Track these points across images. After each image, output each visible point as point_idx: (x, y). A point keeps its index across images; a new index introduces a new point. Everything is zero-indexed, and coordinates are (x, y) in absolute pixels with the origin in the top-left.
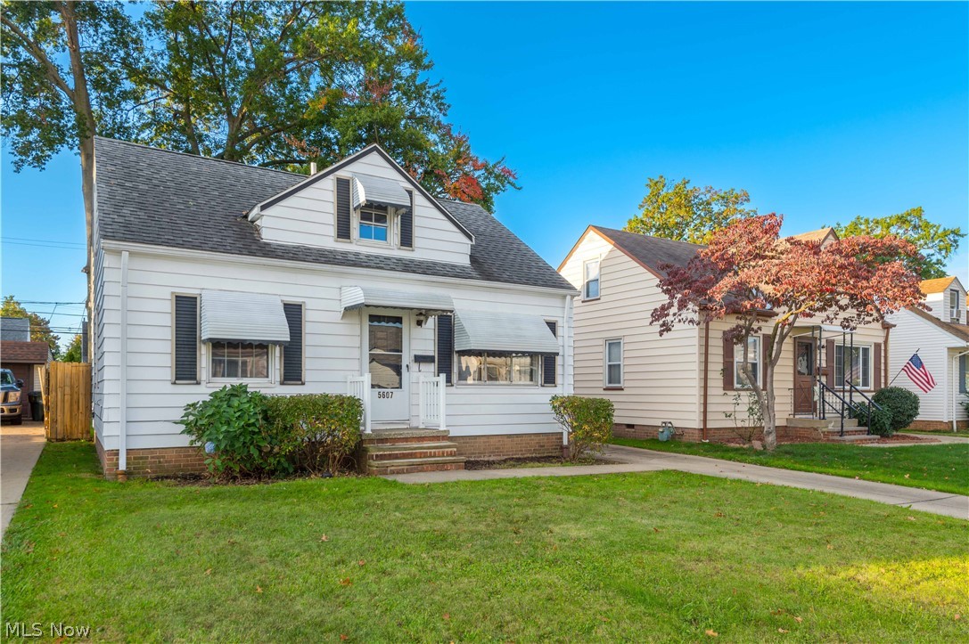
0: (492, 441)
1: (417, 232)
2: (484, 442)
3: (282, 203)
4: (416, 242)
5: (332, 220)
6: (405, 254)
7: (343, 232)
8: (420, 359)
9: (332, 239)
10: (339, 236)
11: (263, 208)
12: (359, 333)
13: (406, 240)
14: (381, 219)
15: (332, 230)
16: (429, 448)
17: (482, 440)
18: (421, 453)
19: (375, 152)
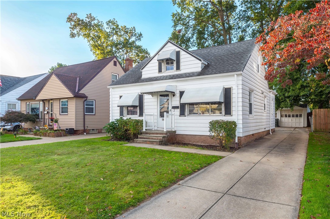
0: (202, 137)
1: (182, 64)
2: (199, 138)
3: (146, 67)
4: (181, 68)
5: (157, 68)
6: (178, 72)
7: (160, 71)
8: (174, 108)
9: (157, 73)
10: (159, 72)
11: (142, 69)
12: (157, 101)
13: (178, 68)
14: (172, 63)
15: (157, 71)
16: (153, 136)
17: (198, 137)
18: (151, 138)
19: (169, 43)
